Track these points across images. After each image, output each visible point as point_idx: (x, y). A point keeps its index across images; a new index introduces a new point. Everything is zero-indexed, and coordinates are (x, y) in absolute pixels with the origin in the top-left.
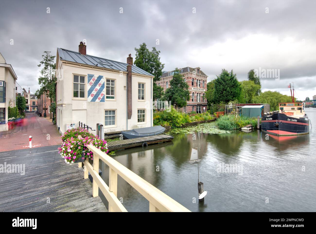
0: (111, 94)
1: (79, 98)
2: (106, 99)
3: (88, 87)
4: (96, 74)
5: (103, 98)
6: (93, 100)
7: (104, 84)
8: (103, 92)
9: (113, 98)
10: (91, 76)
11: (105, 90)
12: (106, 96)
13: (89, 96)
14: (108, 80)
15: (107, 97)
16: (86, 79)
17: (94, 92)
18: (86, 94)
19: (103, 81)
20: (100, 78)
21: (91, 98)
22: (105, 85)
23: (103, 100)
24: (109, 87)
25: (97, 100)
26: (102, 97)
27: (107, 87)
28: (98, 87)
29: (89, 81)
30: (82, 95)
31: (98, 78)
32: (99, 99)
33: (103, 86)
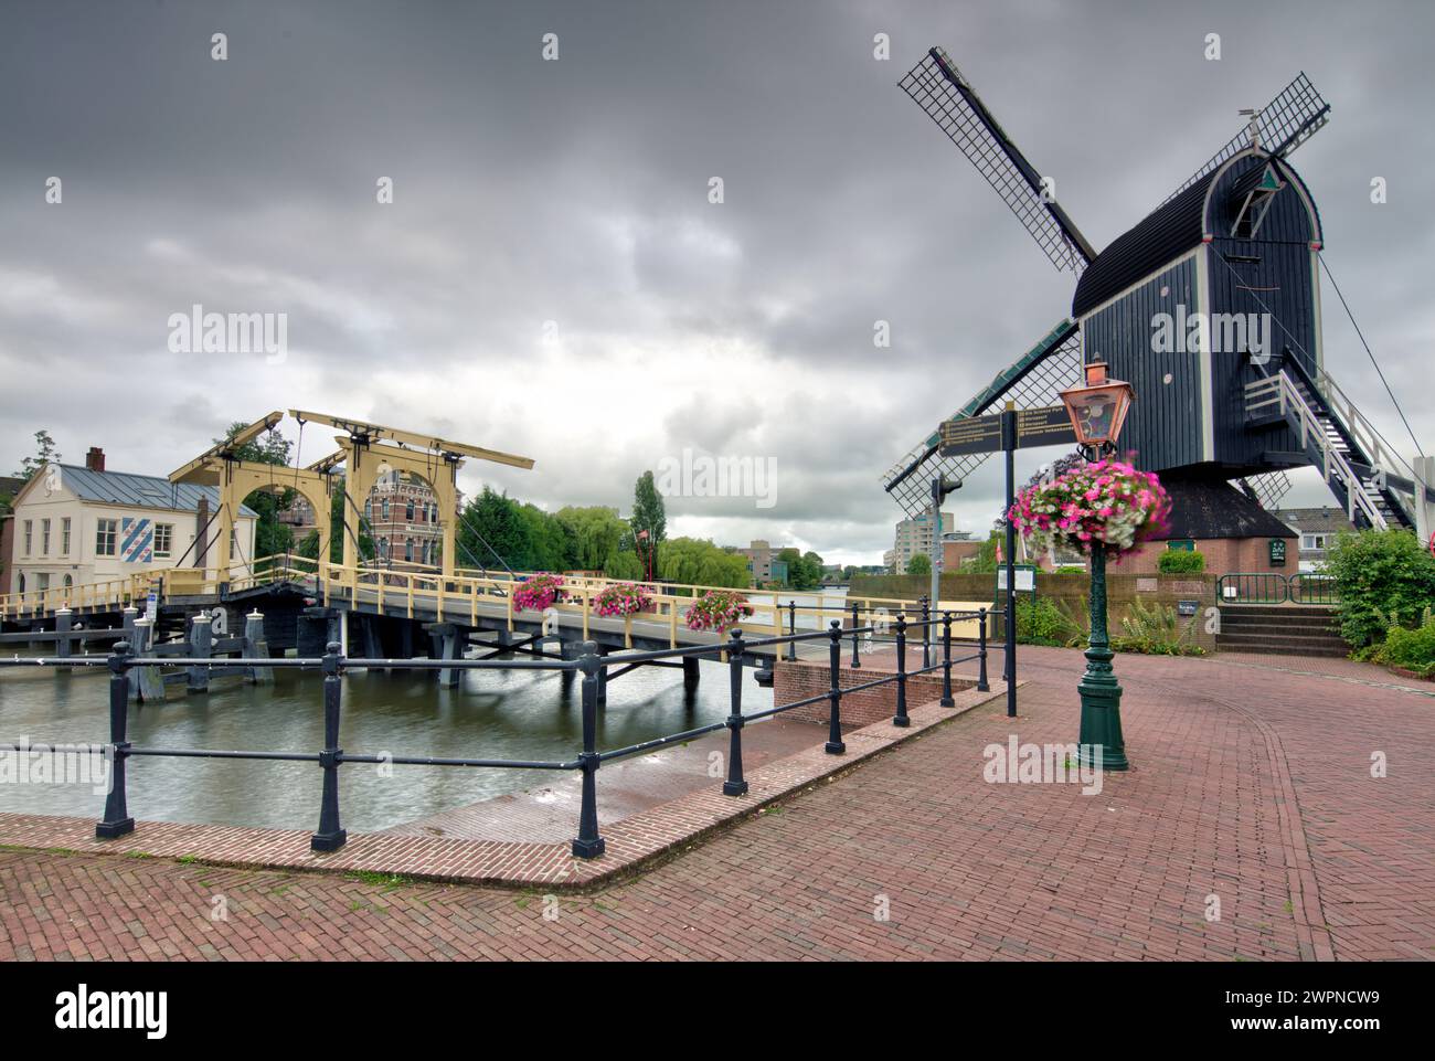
0: (165, 549)
1: (105, 556)
2: (153, 558)
3: (121, 538)
4: (138, 517)
5: (150, 556)
6: (131, 559)
7: (151, 533)
8: (148, 547)
9: (167, 555)
10: (127, 522)
11: (152, 542)
12: (154, 552)
13: (123, 552)
14: (159, 527)
15: (156, 555)
16: (119, 526)
17: (133, 547)
18: (118, 549)
19: (150, 527)
20: (144, 523)
21: (126, 556)
22: (154, 535)
23: (148, 560)
24: (160, 538)
25: (138, 560)
26: (146, 555)
27: (156, 538)
28: (140, 538)
29: (124, 528)
30: (111, 551)
31: (141, 523)
32: (141, 557)
33: (149, 537)
